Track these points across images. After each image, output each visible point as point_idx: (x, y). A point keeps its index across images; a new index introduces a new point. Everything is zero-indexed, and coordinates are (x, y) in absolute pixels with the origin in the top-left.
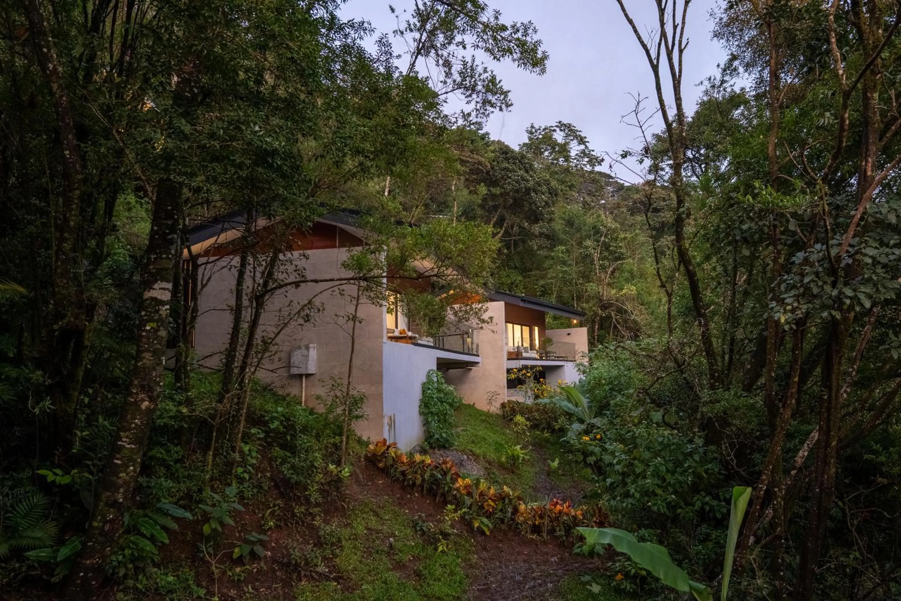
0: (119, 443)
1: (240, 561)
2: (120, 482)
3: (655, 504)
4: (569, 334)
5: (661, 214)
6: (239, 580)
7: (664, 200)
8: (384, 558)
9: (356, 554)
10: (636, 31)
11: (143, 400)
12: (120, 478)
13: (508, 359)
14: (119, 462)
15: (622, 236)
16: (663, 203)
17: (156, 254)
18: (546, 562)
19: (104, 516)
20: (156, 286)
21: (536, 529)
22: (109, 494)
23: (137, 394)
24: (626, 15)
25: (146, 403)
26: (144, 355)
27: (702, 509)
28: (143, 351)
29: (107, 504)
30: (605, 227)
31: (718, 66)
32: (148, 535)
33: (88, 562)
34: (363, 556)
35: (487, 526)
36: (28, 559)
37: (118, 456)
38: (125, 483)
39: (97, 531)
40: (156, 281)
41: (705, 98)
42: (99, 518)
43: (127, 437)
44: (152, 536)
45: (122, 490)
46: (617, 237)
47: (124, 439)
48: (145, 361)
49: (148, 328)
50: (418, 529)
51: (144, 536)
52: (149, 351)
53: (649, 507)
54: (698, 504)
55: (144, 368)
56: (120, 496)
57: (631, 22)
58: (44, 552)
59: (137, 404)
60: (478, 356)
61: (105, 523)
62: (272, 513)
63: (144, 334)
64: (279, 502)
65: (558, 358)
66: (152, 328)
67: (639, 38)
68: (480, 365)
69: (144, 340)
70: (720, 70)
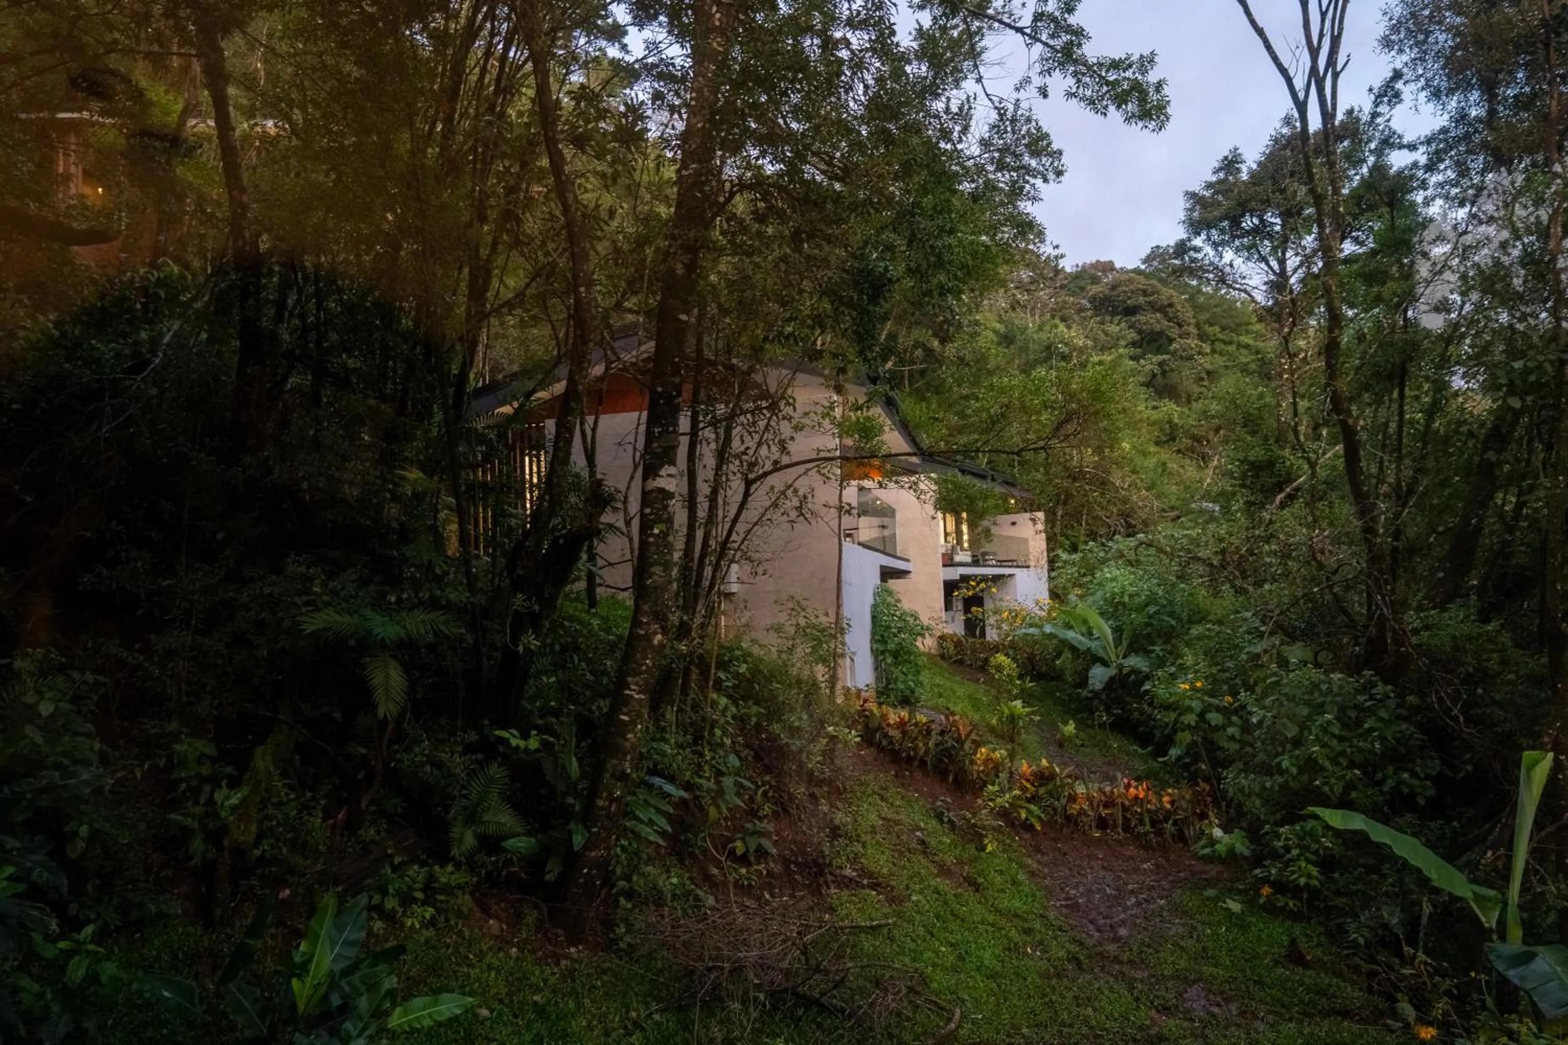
0: (627, 692)
1: (744, 860)
2: (627, 744)
3: (1325, 784)
4: (1014, 524)
5: (1138, 317)
6: (750, 885)
7: (1145, 293)
8: (921, 857)
9: (883, 853)
10: (1268, 47)
11: (655, 633)
12: (627, 740)
13: (944, 566)
14: (626, 718)
15: (1096, 359)
16: (1142, 299)
17: (661, 425)
18: (1137, 870)
19: (611, 794)
20: (663, 472)
21: (1102, 823)
22: (614, 762)
23: (648, 623)
24: (1253, 22)
25: (659, 637)
26: (653, 569)
27: (1396, 789)
28: (652, 565)
29: (613, 776)
30: (1066, 344)
31: (1371, 90)
32: (646, 820)
33: (593, 854)
34: (893, 857)
35: (1039, 818)
36: (507, 851)
37: (625, 710)
38: (634, 747)
39: (604, 813)
40: (661, 466)
41: (1285, 131)
42: (605, 794)
43: (636, 684)
44: (650, 820)
45: (629, 757)
46: (1087, 361)
47: (633, 687)
48: (655, 577)
49: (656, 531)
50: (946, 820)
51: (641, 821)
52: (660, 564)
53: (1317, 786)
54: (1390, 783)
55: (655, 588)
56: (627, 764)
57: (1260, 32)
58: (520, 842)
59: (648, 638)
60: (907, 560)
61: (611, 802)
62: (765, 794)
63: (651, 540)
64: (767, 778)
65: (1001, 563)
66: (661, 532)
67: (1275, 59)
68: (912, 575)
69: (653, 549)
70: (1372, 97)
